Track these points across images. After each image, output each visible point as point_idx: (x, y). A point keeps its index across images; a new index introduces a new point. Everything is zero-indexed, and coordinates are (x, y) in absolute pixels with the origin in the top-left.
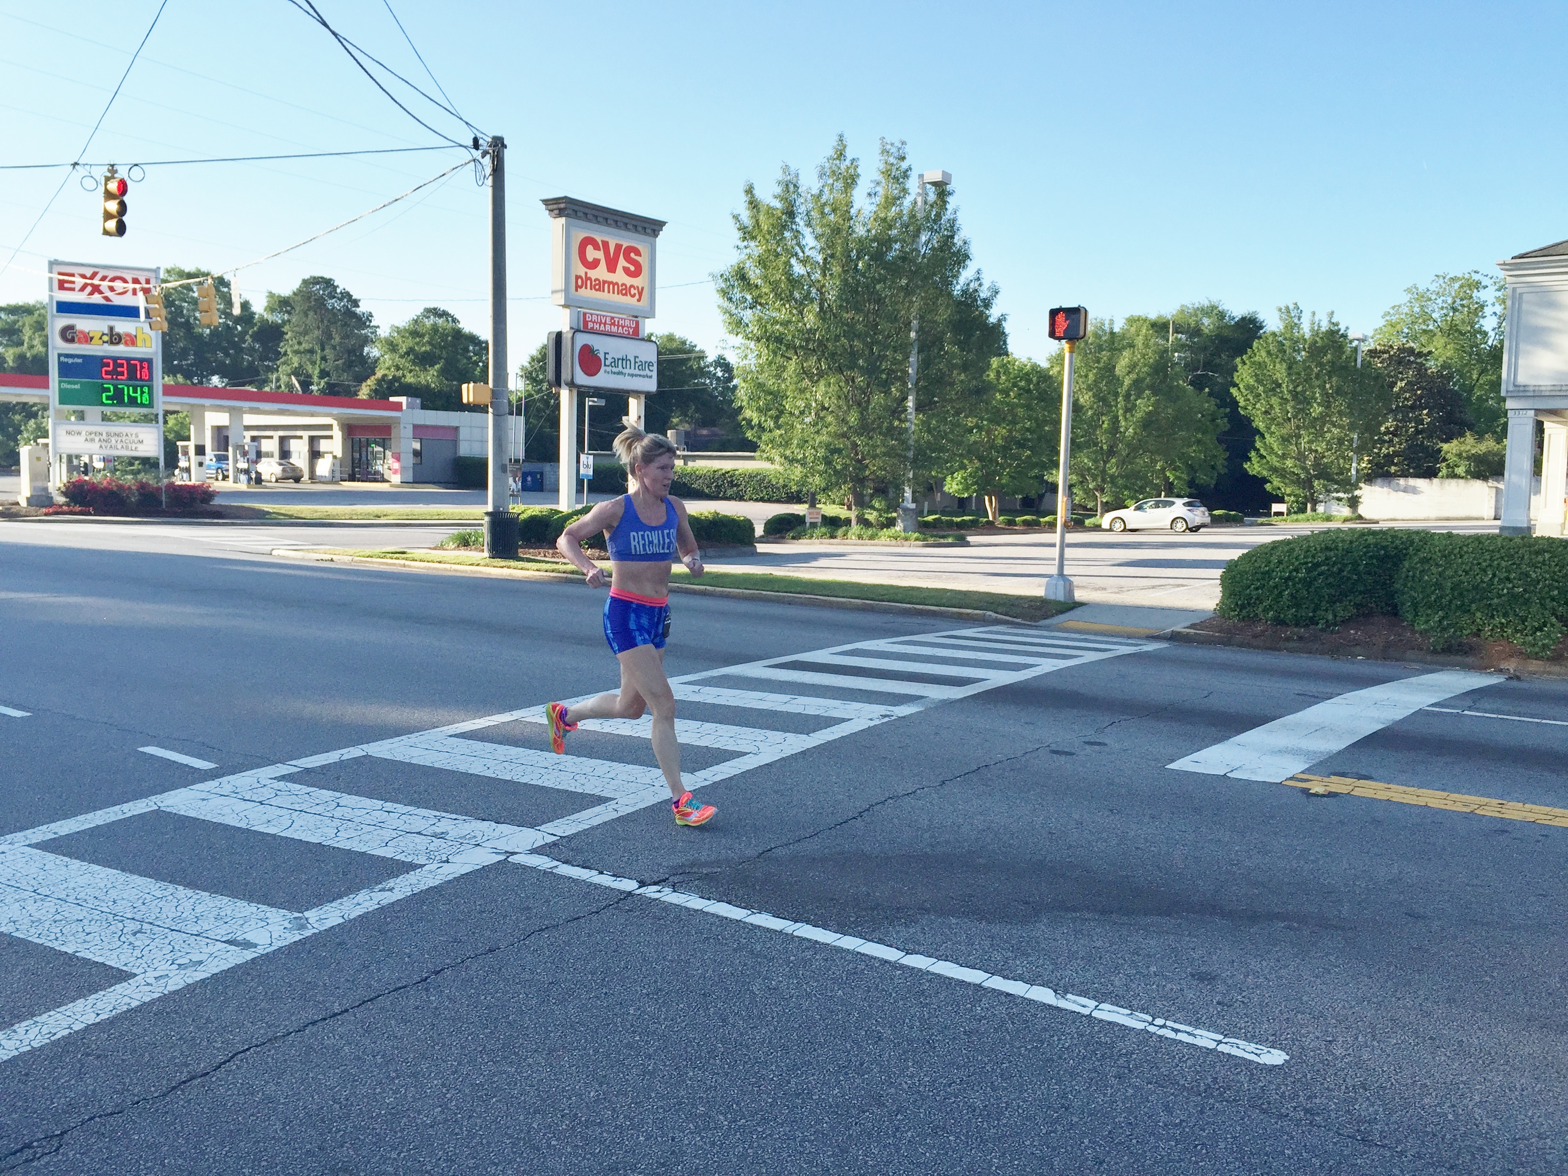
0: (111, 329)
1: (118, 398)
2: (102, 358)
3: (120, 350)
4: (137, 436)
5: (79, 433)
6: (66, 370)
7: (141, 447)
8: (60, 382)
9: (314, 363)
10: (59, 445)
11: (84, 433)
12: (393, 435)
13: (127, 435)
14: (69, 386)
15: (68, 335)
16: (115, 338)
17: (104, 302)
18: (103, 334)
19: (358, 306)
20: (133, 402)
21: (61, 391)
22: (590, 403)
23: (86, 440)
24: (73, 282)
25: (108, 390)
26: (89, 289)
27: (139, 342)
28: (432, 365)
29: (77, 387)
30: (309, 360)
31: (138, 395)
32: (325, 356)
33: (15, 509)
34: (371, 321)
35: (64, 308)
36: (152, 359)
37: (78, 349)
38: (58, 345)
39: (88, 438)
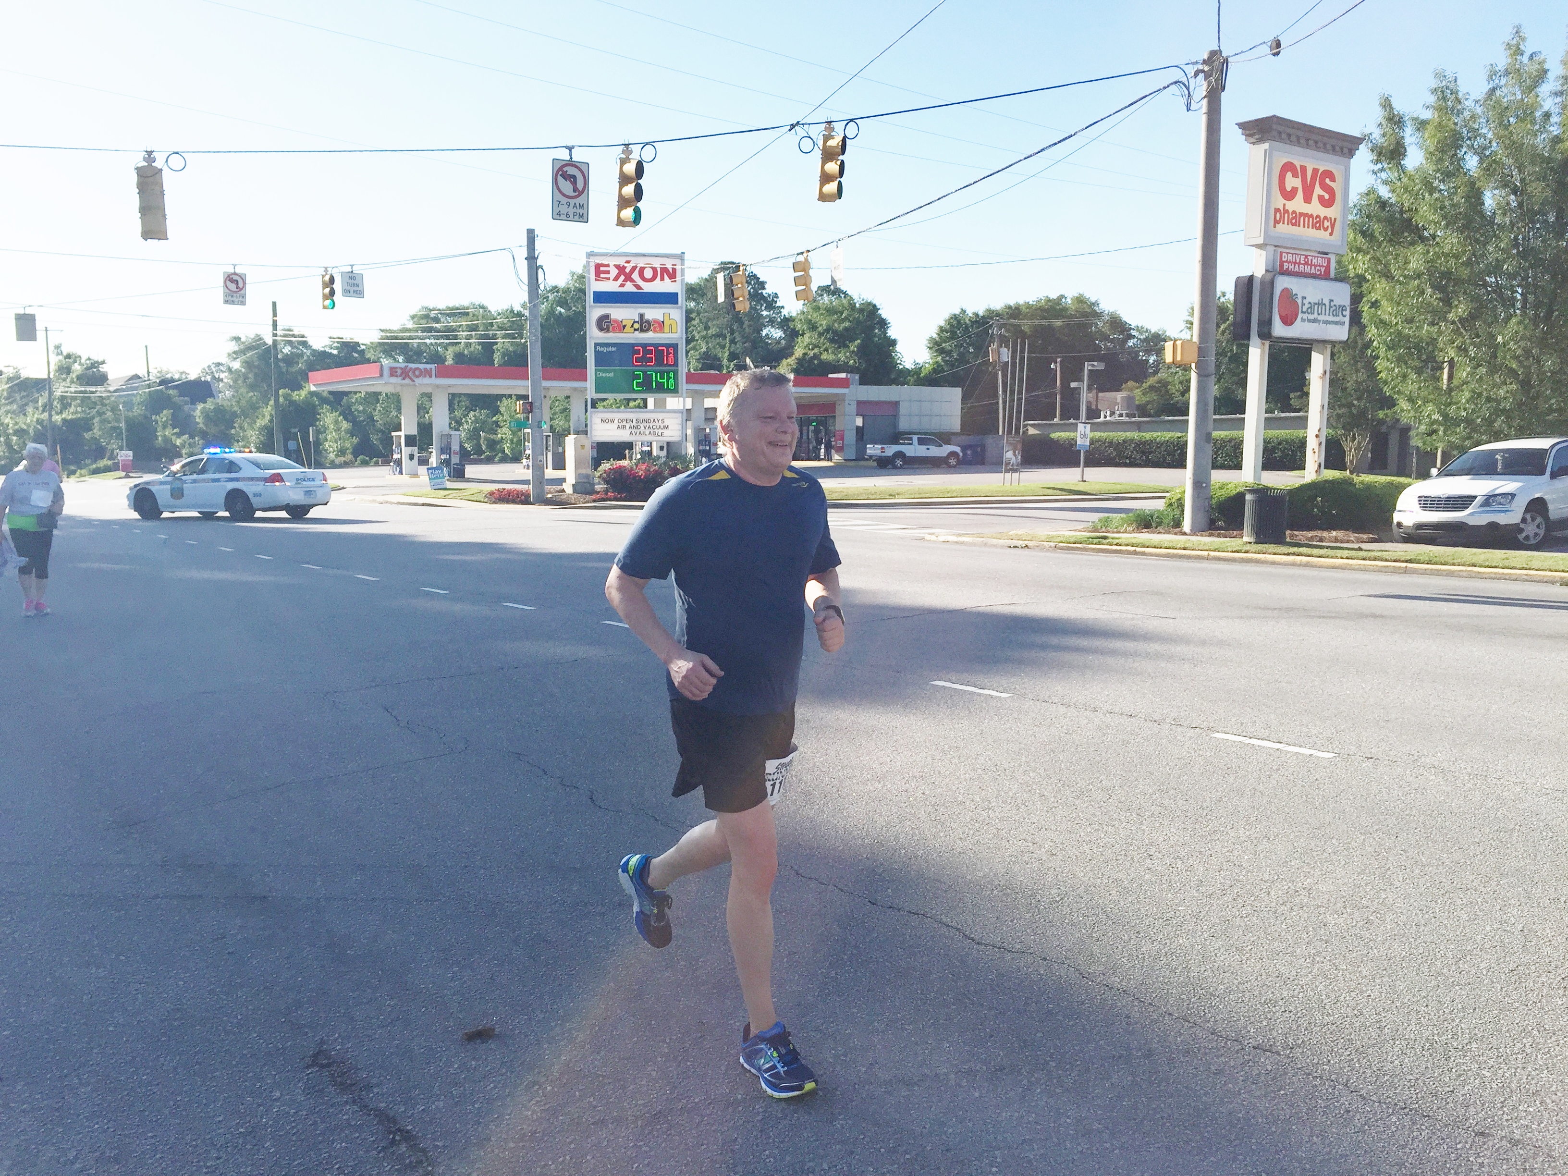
0: (642, 316)
1: (648, 386)
2: (633, 345)
3: (650, 337)
4: (663, 421)
5: (612, 421)
6: (602, 359)
7: (666, 432)
8: (597, 372)
9: (723, 347)
10: (594, 433)
11: (616, 421)
12: (838, 413)
13: (655, 420)
14: (604, 375)
15: (604, 323)
16: (644, 325)
17: (634, 290)
18: (635, 322)
19: (764, 288)
20: (660, 388)
21: (597, 379)
22: (1090, 368)
23: (618, 427)
24: (608, 272)
25: (638, 377)
26: (622, 277)
27: (666, 327)
28: (852, 340)
29: (611, 375)
30: (718, 344)
31: (665, 380)
32: (734, 338)
33: (564, 497)
34: (776, 302)
35: (602, 298)
36: (677, 344)
37: (611, 338)
38: (594, 335)
39: (621, 425)
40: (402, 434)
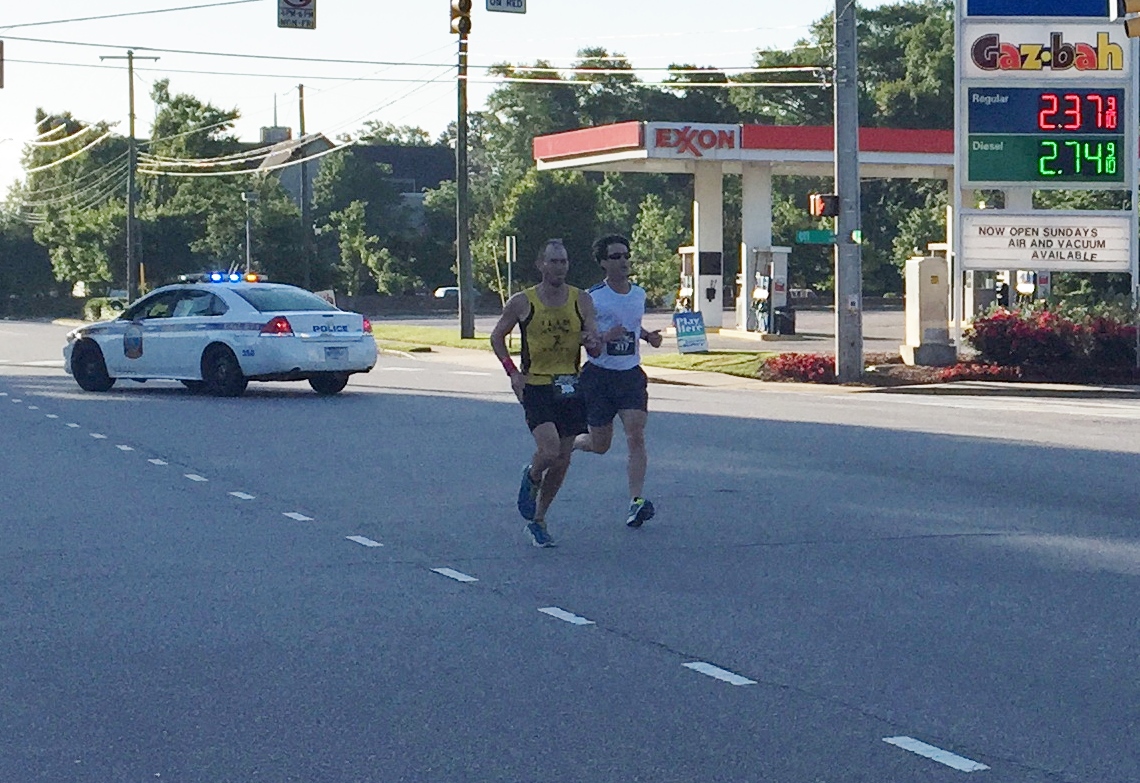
0: (1056, 37)
1: (1064, 166)
2: (1040, 93)
3: (1072, 75)
4: (1094, 234)
5: (1000, 232)
6: (982, 117)
7: (1101, 254)
8: (971, 140)
10: (965, 255)
11: (1008, 230)
13: (1078, 232)
14: (986, 147)
15: (987, 52)
16: (1062, 55)
18: (1044, 50)
20: (1089, 172)
21: (972, 154)
23: (1010, 242)
25: (1048, 151)
27: (1102, 61)
29: (999, 147)
31: (1098, 157)
35: (983, 5)
36: (1122, 91)
37: (1001, 78)
38: (969, 73)
39: (1015, 239)
40: (695, 250)
